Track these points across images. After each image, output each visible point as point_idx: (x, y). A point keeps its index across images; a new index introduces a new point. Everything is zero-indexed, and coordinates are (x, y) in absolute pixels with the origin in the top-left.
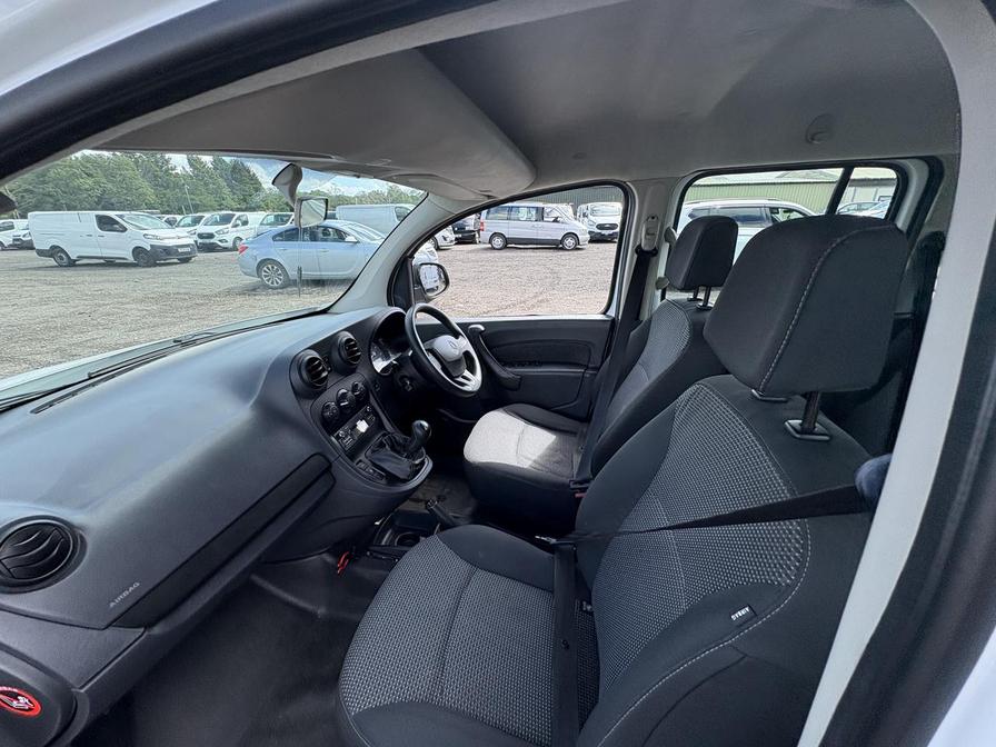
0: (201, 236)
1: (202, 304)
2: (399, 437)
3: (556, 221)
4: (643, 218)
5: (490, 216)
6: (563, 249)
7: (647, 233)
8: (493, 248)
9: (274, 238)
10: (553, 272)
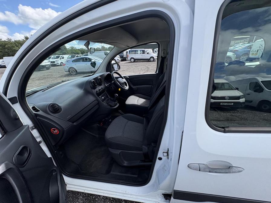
0: (51, 62)
1: (55, 80)
2: (112, 99)
3: (148, 54)
4: (162, 50)
5: (130, 53)
6: (150, 61)
7: (163, 53)
8: (131, 62)
9: (72, 62)
10: (147, 67)
